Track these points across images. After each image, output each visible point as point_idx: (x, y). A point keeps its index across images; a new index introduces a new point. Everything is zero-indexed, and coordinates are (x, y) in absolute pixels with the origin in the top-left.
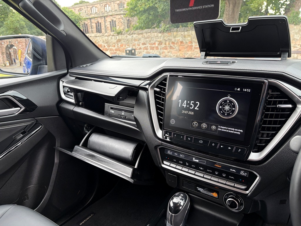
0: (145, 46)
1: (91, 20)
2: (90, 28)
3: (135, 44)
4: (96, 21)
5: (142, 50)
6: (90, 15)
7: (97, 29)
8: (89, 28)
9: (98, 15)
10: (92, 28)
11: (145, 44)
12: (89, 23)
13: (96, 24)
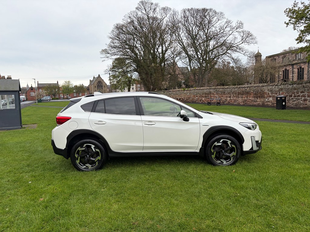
0: (303, 94)
1: (293, 66)
2: (292, 73)
3: (295, 92)
4: (299, 66)
5: (300, 97)
6: (293, 62)
7: (298, 74)
8: (289, 74)
9: (302, 61)
10: (293, 73)
11: (304, 93)
12: (291, 69)
13: (298, 69)
